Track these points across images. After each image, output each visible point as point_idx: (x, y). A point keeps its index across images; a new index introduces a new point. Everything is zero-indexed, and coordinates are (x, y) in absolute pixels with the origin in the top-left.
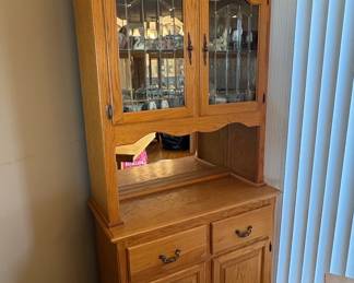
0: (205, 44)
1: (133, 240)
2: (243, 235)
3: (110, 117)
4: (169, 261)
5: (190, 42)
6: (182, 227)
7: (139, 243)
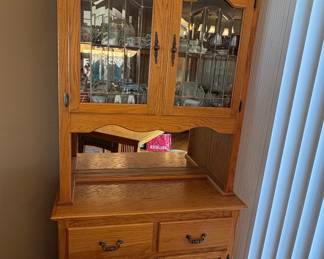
0: (174, 44)
1: (74, 222)
2: (194, 242)
3: (67, 106)
4: (108, 250)
5: (157, 41)
6: (128, 220)
7: (79, 226)
